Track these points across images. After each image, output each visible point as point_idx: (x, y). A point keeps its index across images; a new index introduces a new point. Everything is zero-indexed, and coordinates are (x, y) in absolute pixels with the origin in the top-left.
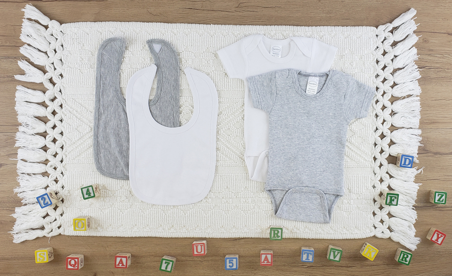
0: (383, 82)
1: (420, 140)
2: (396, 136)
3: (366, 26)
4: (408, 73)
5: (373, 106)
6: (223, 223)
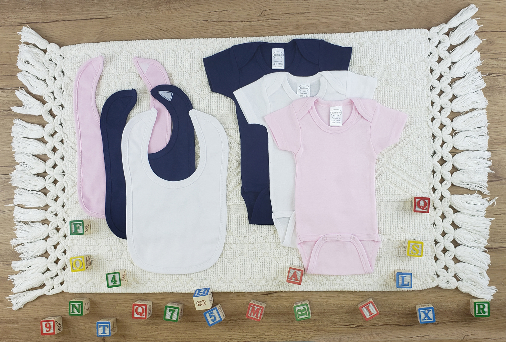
0: (439, 95)
1: (490, 165)
2: (460, 160)
3: (415, 29)
5: (428, 125)
6: (250, 274)
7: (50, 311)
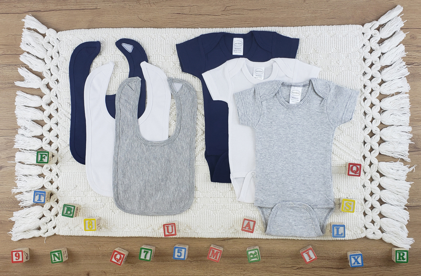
0: (371, 80)
1: (410, 137)
2: (386, 134)
3: (352, 25)
4: (396, 70)
5: (360, 104)
6: (211, 223)
7: (44, 250)
